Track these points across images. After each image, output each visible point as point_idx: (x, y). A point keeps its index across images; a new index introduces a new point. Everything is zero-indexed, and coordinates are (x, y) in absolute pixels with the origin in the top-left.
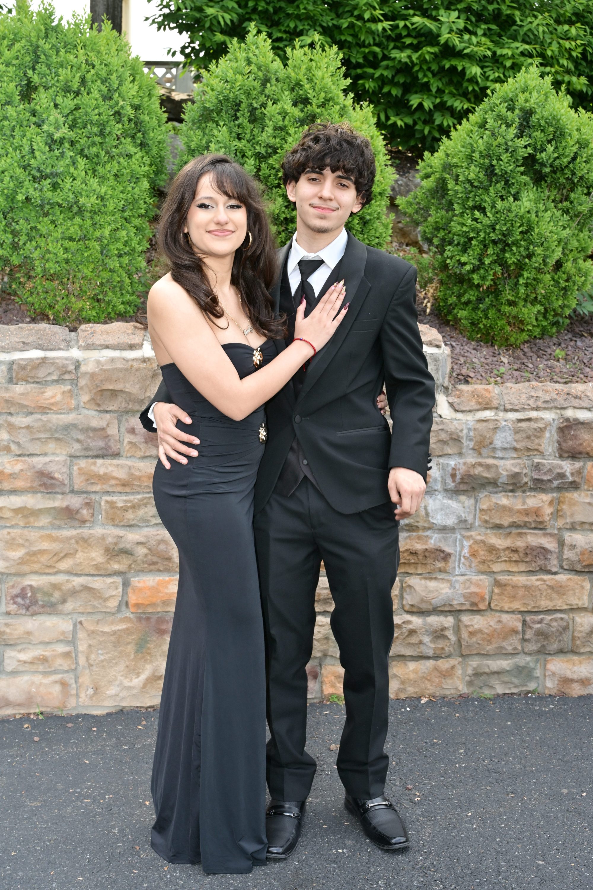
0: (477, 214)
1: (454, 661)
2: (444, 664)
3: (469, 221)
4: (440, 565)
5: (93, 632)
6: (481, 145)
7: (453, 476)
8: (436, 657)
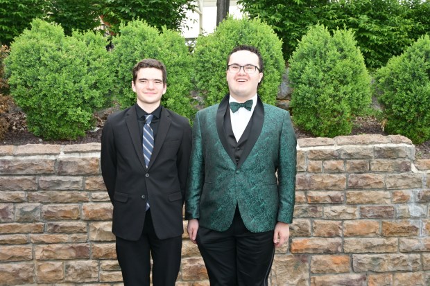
0: (409, 92)
1: (421, 273)
2: (416, 274)
3: (405, 95)
4: (414, 233)
5: (277, 261)
6: (410, 65)
7: (419, 196)
8: (413, 271)
